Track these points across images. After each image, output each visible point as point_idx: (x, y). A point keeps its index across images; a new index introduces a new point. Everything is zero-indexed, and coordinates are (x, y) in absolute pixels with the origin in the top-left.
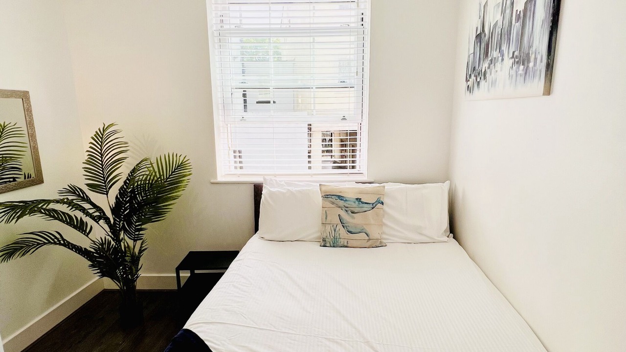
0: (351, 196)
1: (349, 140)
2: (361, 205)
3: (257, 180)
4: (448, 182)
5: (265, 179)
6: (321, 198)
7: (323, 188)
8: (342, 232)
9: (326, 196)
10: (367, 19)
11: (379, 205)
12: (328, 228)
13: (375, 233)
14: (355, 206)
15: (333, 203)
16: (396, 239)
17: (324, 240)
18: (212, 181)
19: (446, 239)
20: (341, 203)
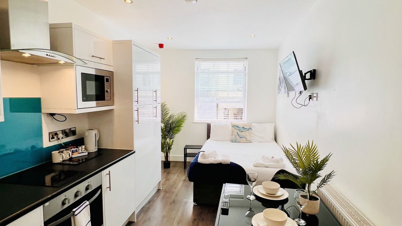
0: (241, 126)
1: (240, 111)
2: (244, 129)
3: (209, 122)
4: (274, 124)
5: (212, 122)
6: (231, 127)
7: (232, 124)
8: (238, 137)
9: (233, 126)
10: (247, 69)
11: (250, 130)
12: (233, 136)
13: (248, 138)
14: (242, 130)
15: (235, 128)
16: (256, 141)
17: (232, 140)
18: (193, 122)
19: (272, 141)
20: (238, 128)
